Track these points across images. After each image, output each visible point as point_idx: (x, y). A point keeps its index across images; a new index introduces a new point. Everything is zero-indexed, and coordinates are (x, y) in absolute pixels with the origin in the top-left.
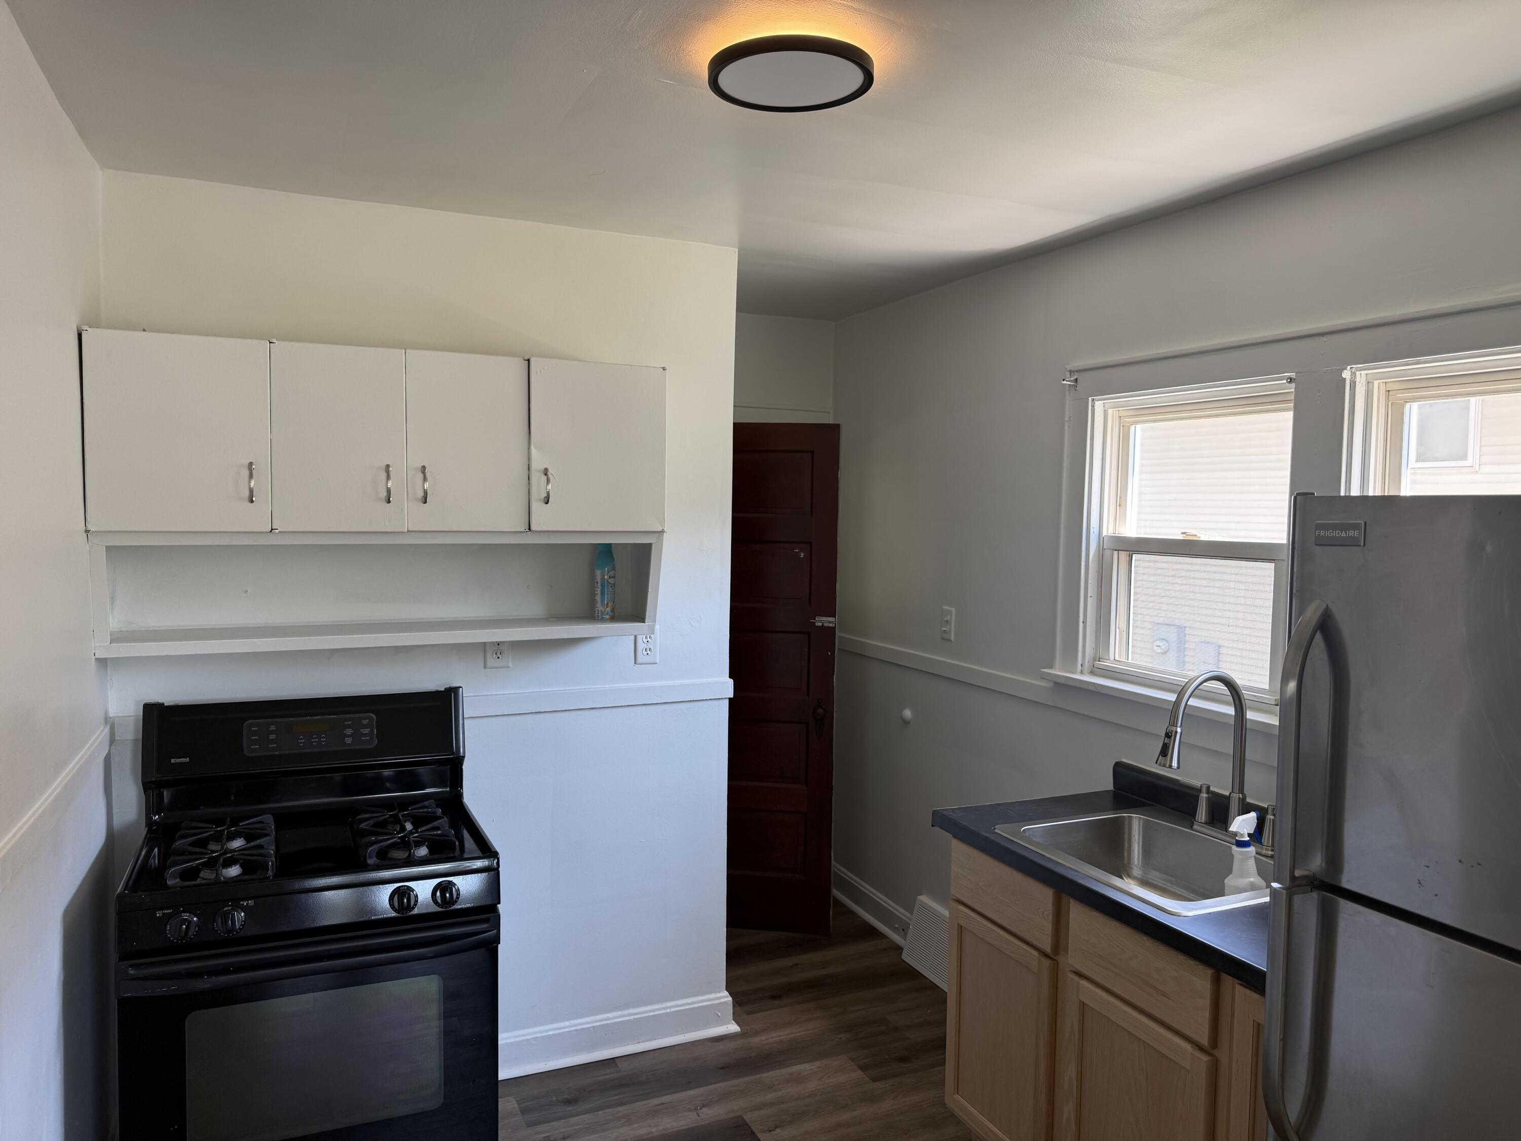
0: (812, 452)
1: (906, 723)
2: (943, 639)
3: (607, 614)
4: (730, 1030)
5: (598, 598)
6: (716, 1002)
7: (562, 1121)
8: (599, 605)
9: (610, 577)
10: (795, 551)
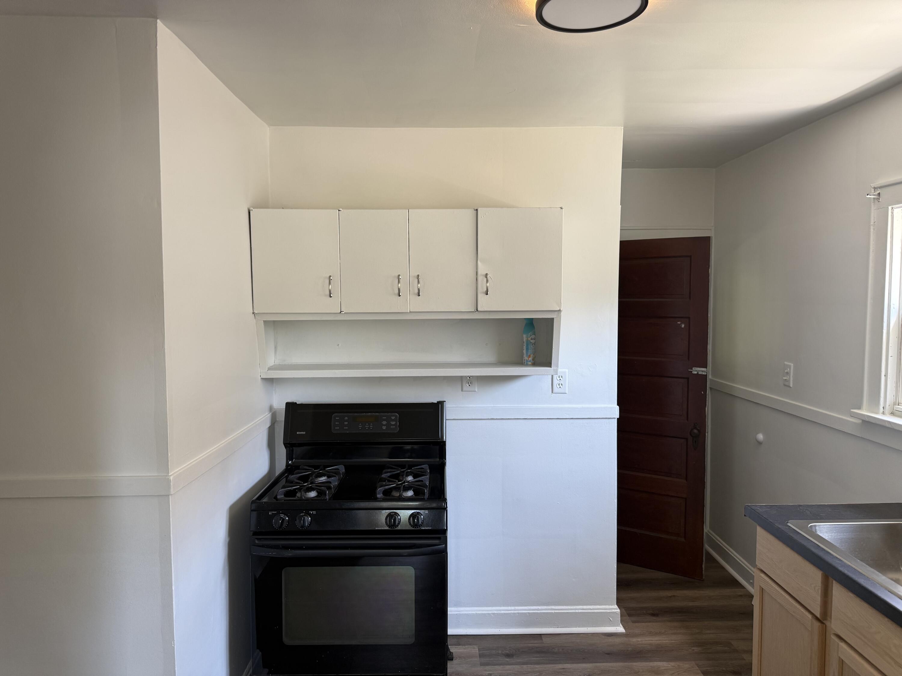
0: (690, 257)
1: (760, 443)
2: (785, 385)
3: (530, 361)
4: (619, 630)
5: (525, 351)
6: (608, 611)
7: (502, 666)
8: (525, 356)
9: (531, 339)
10: (678, 323)
